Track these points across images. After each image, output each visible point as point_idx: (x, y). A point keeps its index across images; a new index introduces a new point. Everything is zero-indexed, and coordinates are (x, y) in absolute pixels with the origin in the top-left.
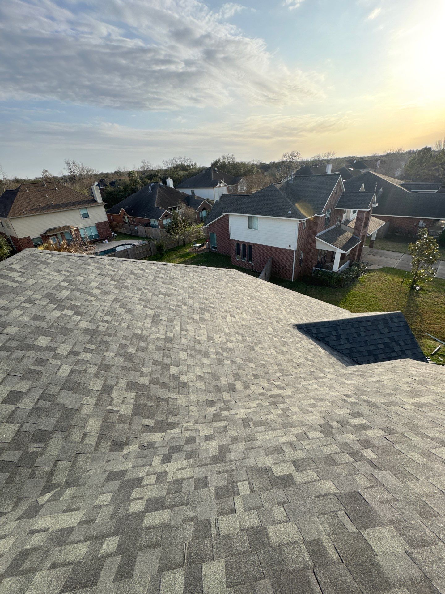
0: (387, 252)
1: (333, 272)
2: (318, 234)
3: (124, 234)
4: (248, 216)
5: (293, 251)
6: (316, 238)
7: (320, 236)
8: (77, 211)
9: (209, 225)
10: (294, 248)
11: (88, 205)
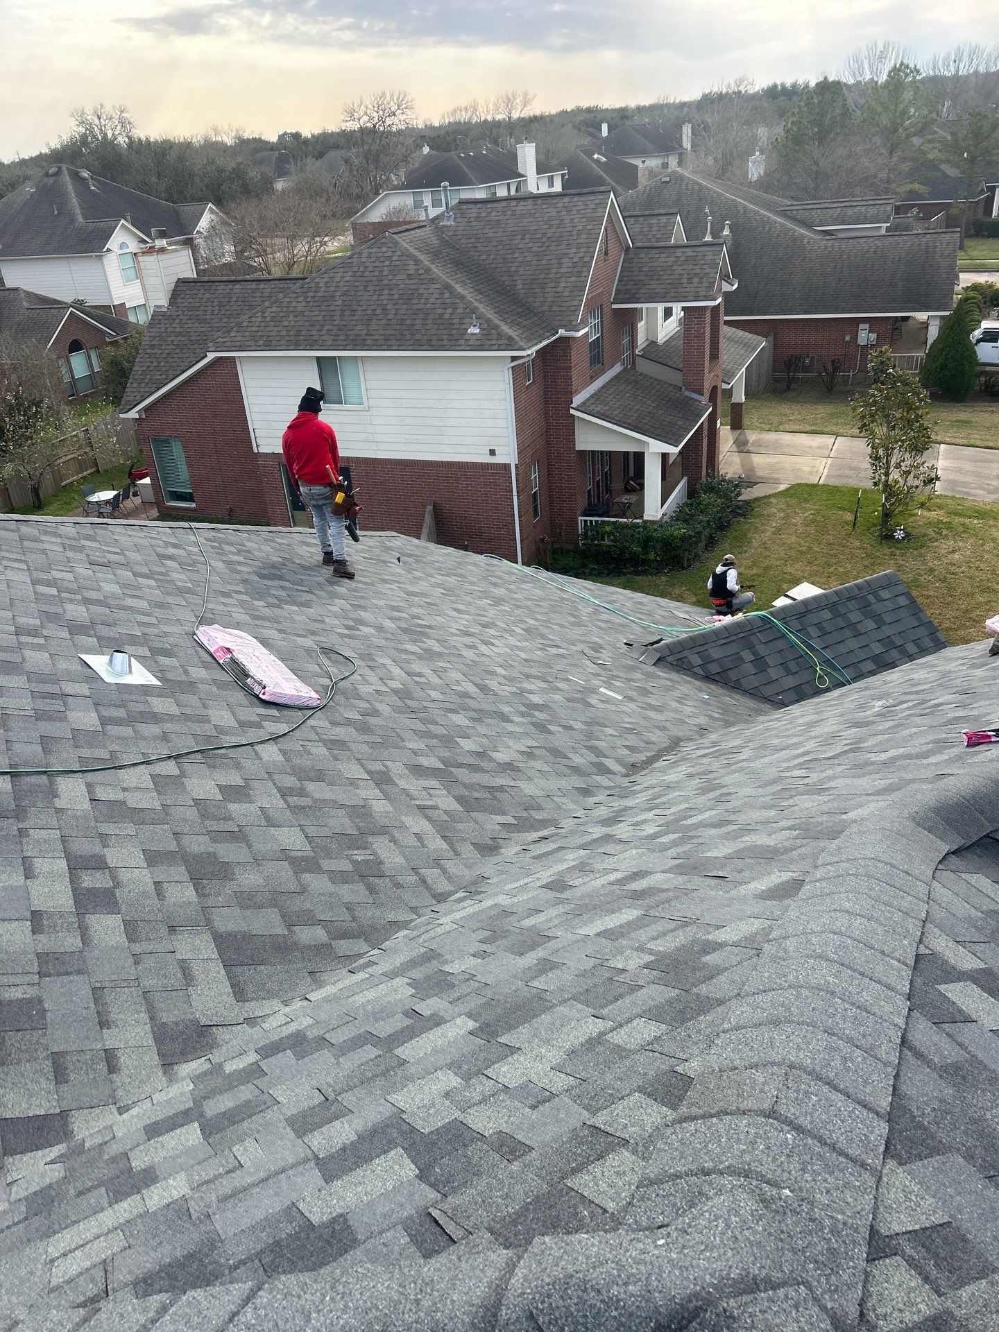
0: (787, 438)
1: (645, 522)
2: (577, 400)
4: (318, 359)
5: (506, 467)
6: (572, 412)
7: (584, 403)
9: (146, 409)
10: (508, 455)
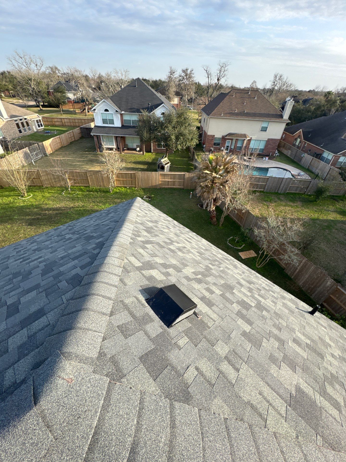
3: (286, 157)
8: (260, 123)
11: (273, 120)
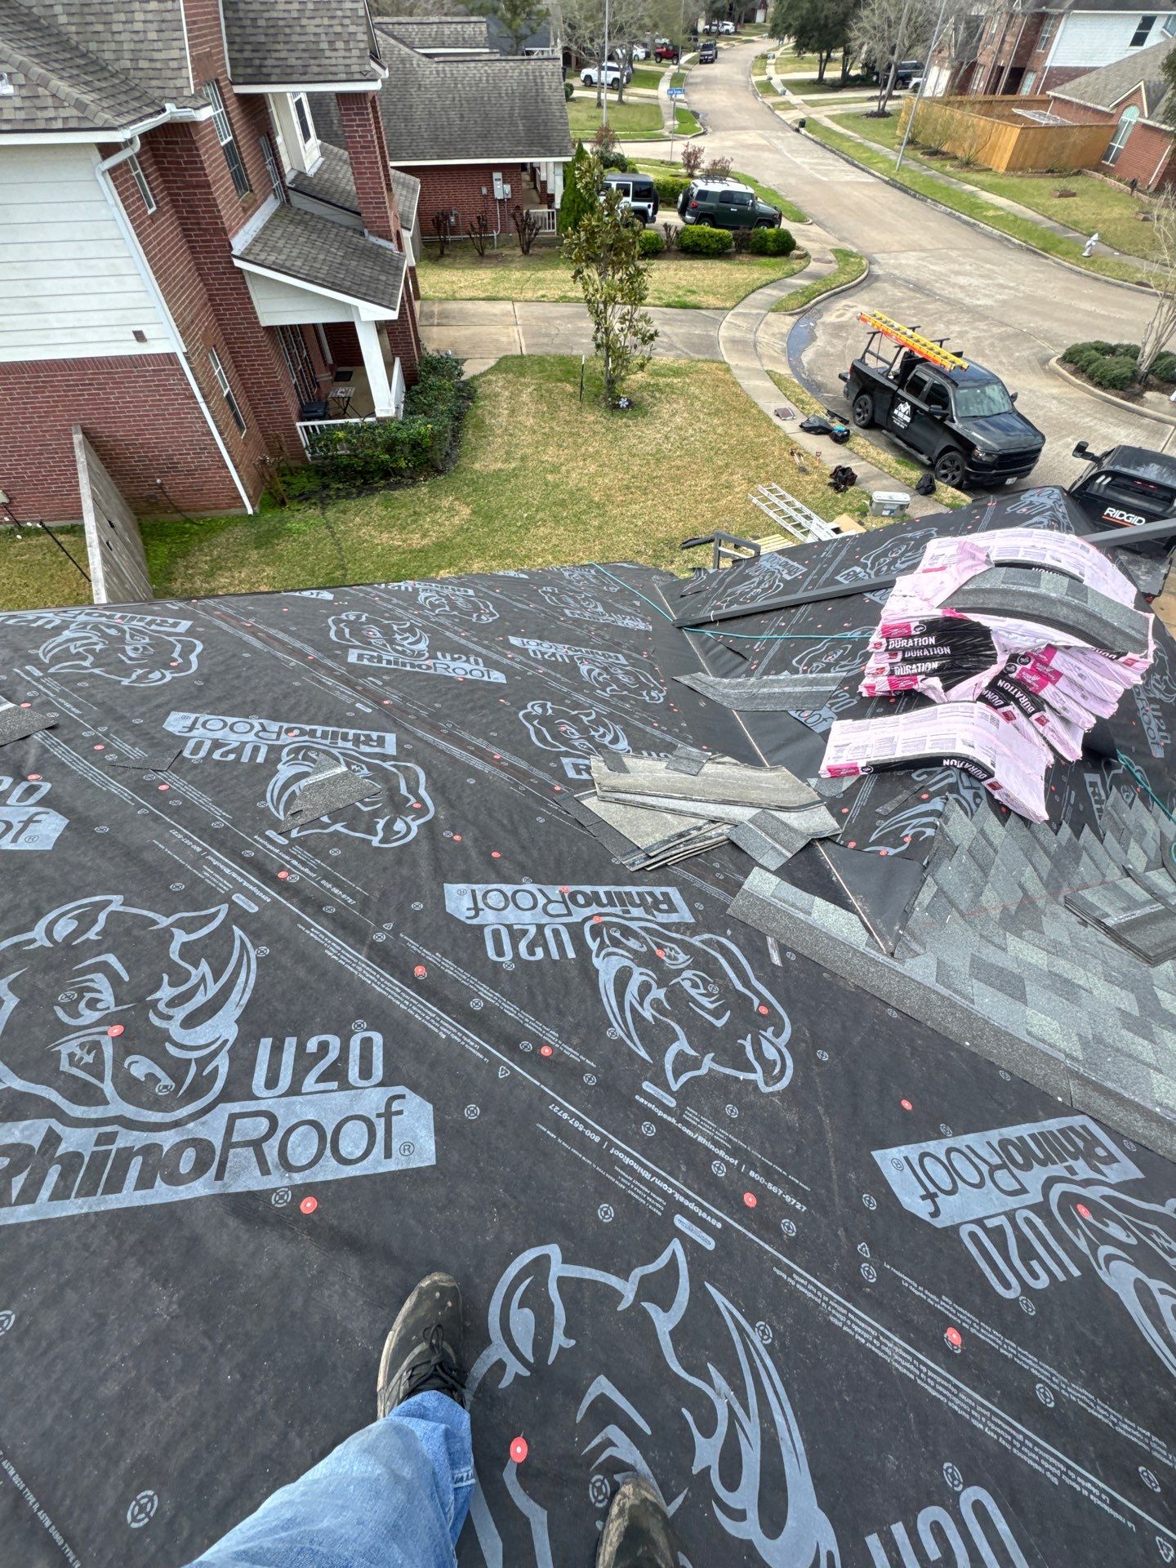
2: (237, 244)
5: (171, 358)
6: (238, 263)
7: (249, 250)
10: (166, 339)
